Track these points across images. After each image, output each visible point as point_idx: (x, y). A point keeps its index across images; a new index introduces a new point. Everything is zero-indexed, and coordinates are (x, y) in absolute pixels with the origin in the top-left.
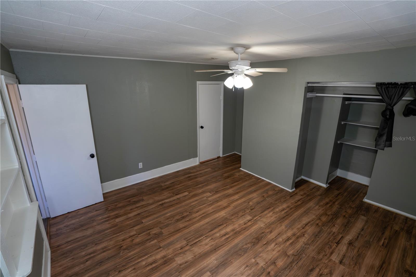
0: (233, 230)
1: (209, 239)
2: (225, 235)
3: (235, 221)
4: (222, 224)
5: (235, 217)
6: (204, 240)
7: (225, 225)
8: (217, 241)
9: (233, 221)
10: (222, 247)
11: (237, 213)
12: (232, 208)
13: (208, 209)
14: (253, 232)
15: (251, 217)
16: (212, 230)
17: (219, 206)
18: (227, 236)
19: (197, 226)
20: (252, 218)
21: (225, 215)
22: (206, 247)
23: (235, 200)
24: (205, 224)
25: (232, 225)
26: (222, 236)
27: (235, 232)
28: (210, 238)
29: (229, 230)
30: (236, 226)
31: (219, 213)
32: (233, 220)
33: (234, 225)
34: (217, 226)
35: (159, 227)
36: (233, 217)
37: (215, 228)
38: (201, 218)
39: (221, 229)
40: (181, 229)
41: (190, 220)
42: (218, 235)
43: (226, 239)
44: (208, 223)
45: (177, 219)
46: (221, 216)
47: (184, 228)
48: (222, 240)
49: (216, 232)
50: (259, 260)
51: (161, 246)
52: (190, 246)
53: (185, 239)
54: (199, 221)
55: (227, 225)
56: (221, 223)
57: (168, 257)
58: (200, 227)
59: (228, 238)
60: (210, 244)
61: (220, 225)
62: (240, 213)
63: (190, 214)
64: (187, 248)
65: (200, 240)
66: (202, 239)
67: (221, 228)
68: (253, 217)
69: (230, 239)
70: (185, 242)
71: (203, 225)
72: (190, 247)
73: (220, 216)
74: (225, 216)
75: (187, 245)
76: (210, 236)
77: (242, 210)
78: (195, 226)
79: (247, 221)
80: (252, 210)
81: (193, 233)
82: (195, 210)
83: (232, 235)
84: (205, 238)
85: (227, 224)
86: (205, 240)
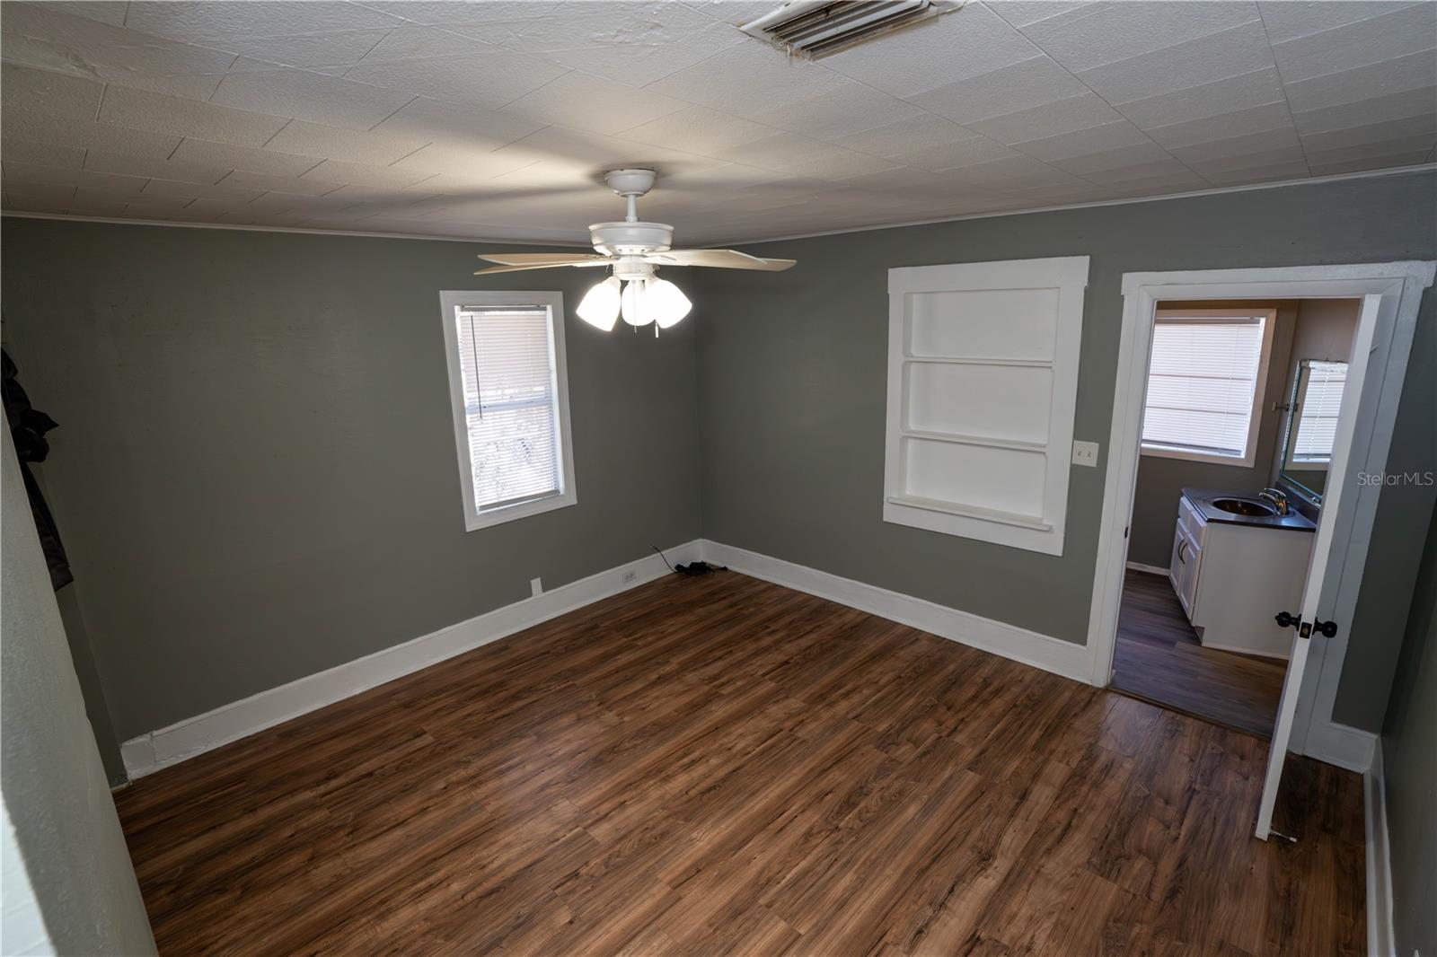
0: (666, 779)
1: (739, 747)
2: (693, 762)
3: (655, 810)
4: (703, 793)
5: (653, 828)
6: (750, 745)
7: (692, 793)
8: (716, 746)
9: (663, 809)
10: (700, 735)
11: (646, 847)
12: (660, 876)
13: (769, 855)
14: (602, 781)
15: (590, 835)
16: (734, 771)
17: (721, 878)
18: (686, 760)
19: (787, 780)
20: (588, 831)
21: (694, 835)
22: (740, 731)
23: (638, 939)
24: (761, 787)
25: (668, 797)
26: (700, 759)
27: (663, 775)
28: (734, 751)
29: (680, 779)
30: (654, 794)
31: (716, 841)
32: (665, 813)
33: (662, 797)
34: (719, 786)
35: (906, 763)
36: (664, 825)
37: (724, 780)
38: (781, 810)
39: (706, 778)
40: (830, 764)
41: (821, 796)
42: (714, 762)
43: (689, 754)
44: (754, 793)
45: (868, 798)
46: (709, 823)
47: (824, 771)
48: (702, 749)
49: (722, 767)
50: (615, 720)
51: (857, 723)
52: (781, 730)
53: (804, 741)
54: (785, 800)
55: (687, 793)
56: (705, 797)
57: (823, 705)
58: (774, 777)
59: (685, 755)
60: (732, 737)
61: (709, 790)
62: (633, 847)
63: (835, 822)
64: (789, 724)
65: (762, 744)
66: (758, 746)
67: (707, 780)
68: (586, 833)
69: (680, 753)
70: (799, 734)
71: (765, 784)
72: (781, 727)
73: (714, 825)
74: (693, 830)
75: (791, 730)
76: (735, 756)
77: (618, 867)
78: (793, 780)
79: (611, 818)
80: (575, 875)
81: (790, 758)
82: (821, 846)
83: (671, 764)
84: (749, 749)
85: (685, 798)
86: (748, 746)
